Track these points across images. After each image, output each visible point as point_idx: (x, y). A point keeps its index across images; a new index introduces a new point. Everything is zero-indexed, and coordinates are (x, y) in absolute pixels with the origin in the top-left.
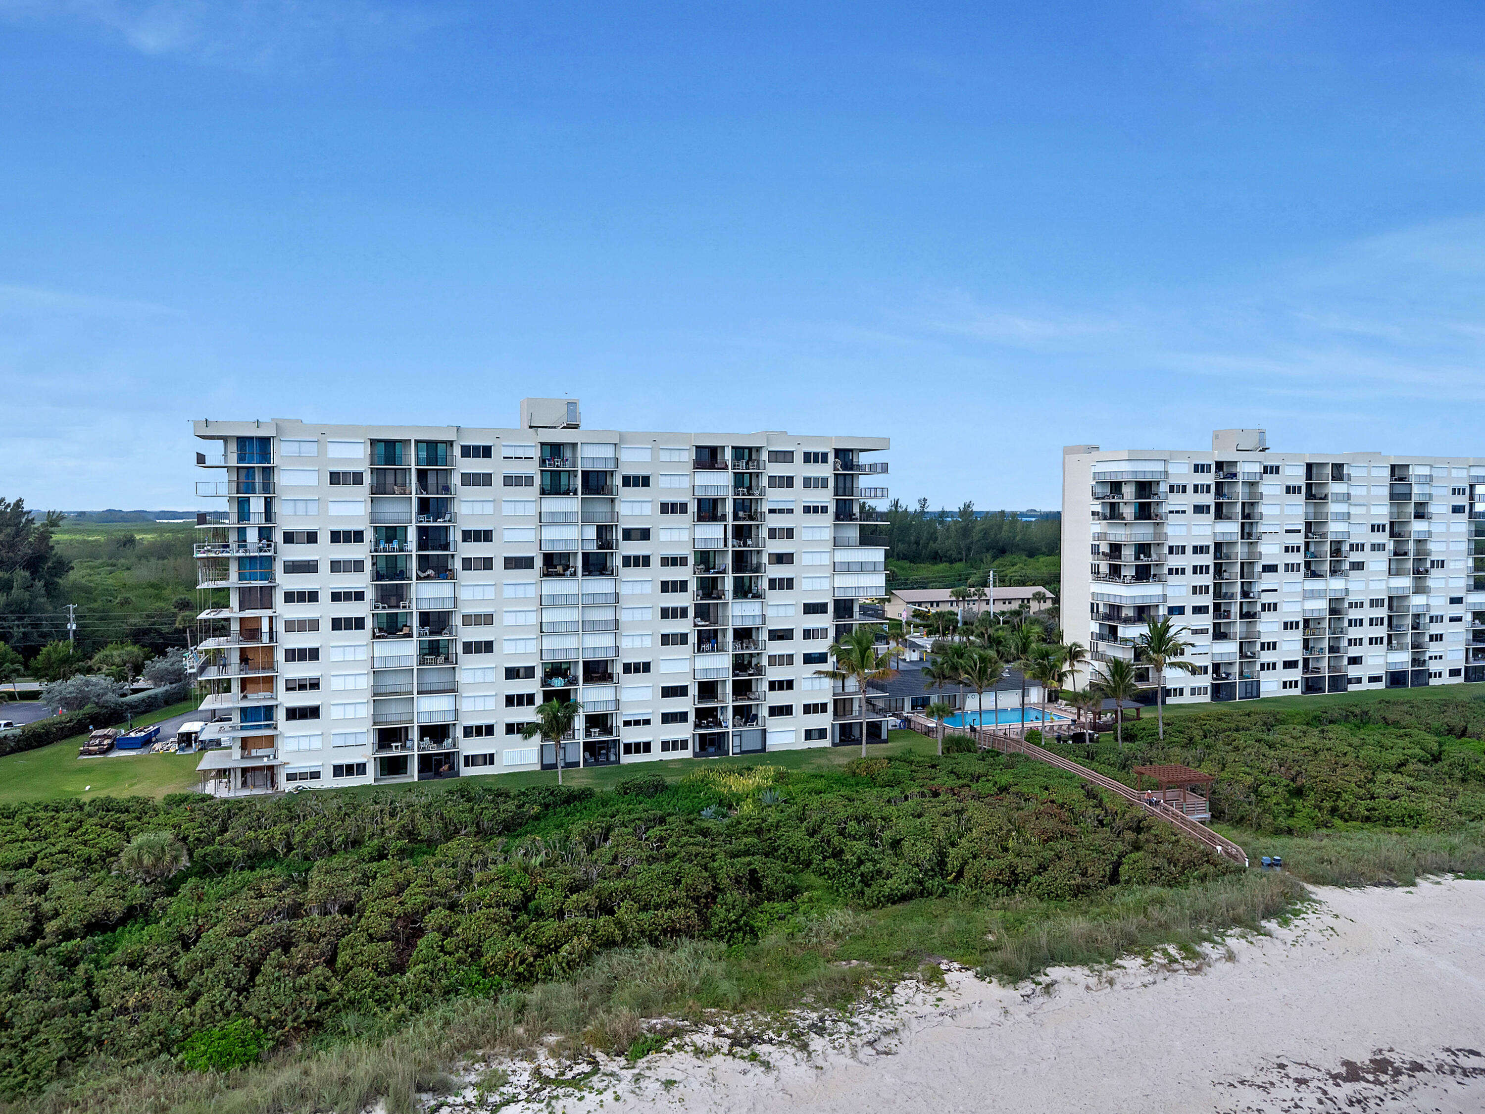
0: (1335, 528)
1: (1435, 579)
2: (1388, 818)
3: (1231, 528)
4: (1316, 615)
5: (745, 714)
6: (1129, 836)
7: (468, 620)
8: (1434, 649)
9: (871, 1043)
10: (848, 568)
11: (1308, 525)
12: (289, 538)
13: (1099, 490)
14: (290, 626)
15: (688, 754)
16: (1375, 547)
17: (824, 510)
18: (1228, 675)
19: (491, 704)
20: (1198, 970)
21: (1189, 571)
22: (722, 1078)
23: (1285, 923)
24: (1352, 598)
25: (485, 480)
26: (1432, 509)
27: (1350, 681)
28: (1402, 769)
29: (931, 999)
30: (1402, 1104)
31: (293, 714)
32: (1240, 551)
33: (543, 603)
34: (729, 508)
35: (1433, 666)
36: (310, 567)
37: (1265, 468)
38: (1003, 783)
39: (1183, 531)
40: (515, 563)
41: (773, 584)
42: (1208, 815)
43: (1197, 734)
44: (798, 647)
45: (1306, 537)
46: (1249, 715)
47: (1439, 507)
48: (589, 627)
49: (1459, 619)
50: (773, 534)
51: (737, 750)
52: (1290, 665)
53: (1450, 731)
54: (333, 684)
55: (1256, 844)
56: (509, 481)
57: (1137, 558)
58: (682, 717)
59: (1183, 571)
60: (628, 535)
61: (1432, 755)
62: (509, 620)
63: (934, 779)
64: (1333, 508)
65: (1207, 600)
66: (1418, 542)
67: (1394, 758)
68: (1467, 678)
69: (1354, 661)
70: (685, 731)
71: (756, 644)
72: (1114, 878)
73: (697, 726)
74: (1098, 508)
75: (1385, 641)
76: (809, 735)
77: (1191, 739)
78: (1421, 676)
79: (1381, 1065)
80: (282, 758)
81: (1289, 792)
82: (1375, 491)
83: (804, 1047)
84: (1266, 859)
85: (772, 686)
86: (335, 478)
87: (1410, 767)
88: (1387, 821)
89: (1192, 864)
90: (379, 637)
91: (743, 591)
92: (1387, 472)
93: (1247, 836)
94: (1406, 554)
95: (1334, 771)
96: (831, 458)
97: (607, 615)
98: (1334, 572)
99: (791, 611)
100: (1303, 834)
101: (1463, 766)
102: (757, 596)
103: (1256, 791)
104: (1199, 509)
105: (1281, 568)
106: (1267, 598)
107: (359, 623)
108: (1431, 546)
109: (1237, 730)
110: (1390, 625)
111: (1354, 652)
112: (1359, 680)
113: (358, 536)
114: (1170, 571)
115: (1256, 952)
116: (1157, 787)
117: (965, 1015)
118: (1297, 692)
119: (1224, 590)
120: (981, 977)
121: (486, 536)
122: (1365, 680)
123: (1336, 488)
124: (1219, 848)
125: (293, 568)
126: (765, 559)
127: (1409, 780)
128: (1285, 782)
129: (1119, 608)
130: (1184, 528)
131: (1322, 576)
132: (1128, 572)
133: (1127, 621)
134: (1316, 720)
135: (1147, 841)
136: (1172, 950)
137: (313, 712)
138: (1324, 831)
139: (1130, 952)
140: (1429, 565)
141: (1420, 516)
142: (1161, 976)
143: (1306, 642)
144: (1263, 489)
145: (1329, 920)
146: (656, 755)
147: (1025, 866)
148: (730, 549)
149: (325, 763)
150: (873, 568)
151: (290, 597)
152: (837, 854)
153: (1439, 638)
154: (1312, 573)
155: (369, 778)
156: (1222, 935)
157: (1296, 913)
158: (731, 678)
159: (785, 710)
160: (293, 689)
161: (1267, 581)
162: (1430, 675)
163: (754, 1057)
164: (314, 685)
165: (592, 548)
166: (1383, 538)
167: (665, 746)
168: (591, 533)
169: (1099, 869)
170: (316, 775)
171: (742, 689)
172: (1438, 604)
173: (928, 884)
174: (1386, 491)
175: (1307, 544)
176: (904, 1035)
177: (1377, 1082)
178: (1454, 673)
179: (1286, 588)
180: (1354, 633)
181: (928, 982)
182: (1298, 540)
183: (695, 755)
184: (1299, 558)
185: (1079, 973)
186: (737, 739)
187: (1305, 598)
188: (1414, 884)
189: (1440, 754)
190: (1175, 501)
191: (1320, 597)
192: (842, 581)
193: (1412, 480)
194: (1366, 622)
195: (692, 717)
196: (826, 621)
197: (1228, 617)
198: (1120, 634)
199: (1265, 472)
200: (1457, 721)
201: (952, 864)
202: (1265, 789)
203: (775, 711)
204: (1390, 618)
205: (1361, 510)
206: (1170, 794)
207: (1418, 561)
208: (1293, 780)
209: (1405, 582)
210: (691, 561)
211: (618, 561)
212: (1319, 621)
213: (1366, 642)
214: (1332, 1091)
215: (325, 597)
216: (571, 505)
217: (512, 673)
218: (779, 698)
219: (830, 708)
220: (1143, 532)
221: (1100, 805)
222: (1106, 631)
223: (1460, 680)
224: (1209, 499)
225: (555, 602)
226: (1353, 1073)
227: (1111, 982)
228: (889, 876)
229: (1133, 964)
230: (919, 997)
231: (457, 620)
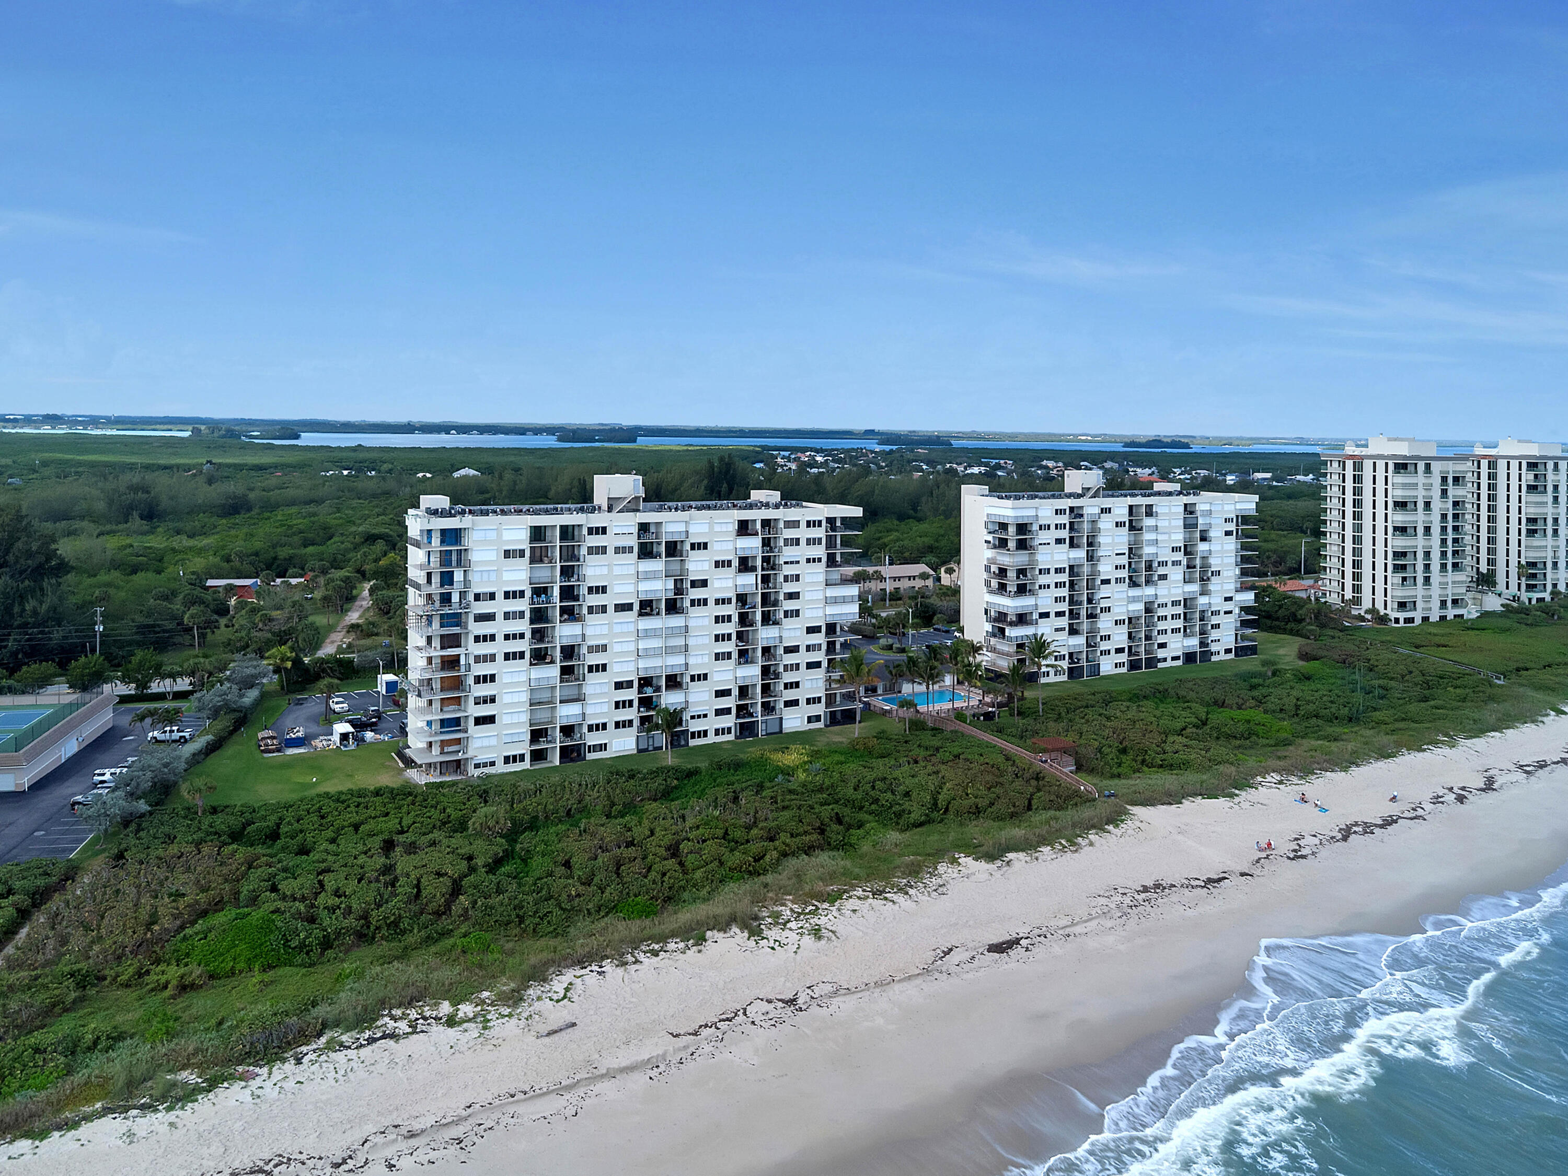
0: (1148, 550)
1: (1214, 584)
2: (1172, 765)
3: (1080, 554)
4: (1136, 614)
5: (768, 708)
6: (1034, 783)
7: (591, 649)
8: (1214, 634)
9: (935, 890)
10: (835, 601)
11: (1130, 549)
12: (477, 597)
13: (990, 526)
14: (477, 659)
15: (731, 737)
16: (1174, 563)
17: (820, 560)
18: (1079, 660)
19: (605, 708)
20: (1076, 851)
21: (1053, 586)
22: (876, 908)
23: (1117, 826)
24: (1160, 601)
25: (603, 550)
26: (1212, 534)
27: (1159, 661)
28: (1184, 732)
29: (956, 871)
30: (1165, 900)
31: (479, 721)
32: (1086, 570)
33: (640, 635)
34: (759, 562)
35: (1214, 647)
36: (490, 617)
37: (1102, 509)
38: (956, 753)
39: (1049, 558)
40: (622, 608)
41: (786, 614)
42: (1074, 768)
43: (1063, 711)
44: (803, 658)
45: (1130, 558)
46: (1094, 694)
47: (1216, 533)
48: (670, 651)
49: (1230, 612)
50: (786, 579)
51: (764, 733)
52: (1119, 651)
53: (1216, 703)
54: (505, 699)
55: (1101, 784)
56: (617, 550)
57: (1018, 577)
58: (727, 711)
59: (1049, 587)
60: (694, 584)
61: (1201, 721)
62: (617, 648)
63: (911, 751)
64: (1147, 536)
65: (1064, 607)
66: (1203, 558)
67: (1178, 725)
68: (1236, 655)
69: (1162, 646)
70: (729, 721)
71: (774, 656)
72: (1029, 808)
73: (738, 717)
74: (990, 538)
75: (1182, 630)
76: (810, 720)
77: (1060, 714)
78: (1206, 655)
79: (1157, 886)
80: (470, 754)
81: (1119, 751)
82: (1174, 523)
83: (907, 893)
84: (1107, 793)
85: (786, 686)
86: (507, 554)
87: (1188, 730)
88: (1171, 767)
89: (1069, 798)
90: (535, 664)
91: (767, 619)
92: (1182, 508)
93: (1096, 780)
94: (1194, 567)
95: (1144, 735)
96: (824, 523)
97: (681, 642)
98: (1148, 582)
99: (798, 633)
100: (1127, 778)
101: (1218, 729)
102: (776, 623)
103: (1100, 751)
104: (1059, 541)
105: (1113, 581)
106: (1104, 604)
107: (522, 655)
108: (1212, 561)
109: (1087, 707)
110: (1185, 618)
111: (1161, 639)
112: (1165, 660)
113: (522, 594)
114: (1040, 587)
115: (1103, 841)
116: (1045, 751)
117: (973, 877)
118: (1124, 670)
119: (1075, 599)
120: (976, 859)
121: (604, 589)
122: (1169, 659)
123: (1148, 522)
124: (1082, 788)
125: (480, 618)
126: (781, 597)
127: (1184, 740)
128: (1116, 745)
129: (1006, 615)
130: (1049, 556)
131: (1139, 586)
132: (1012, 588)
133: (1012, 624)
134: (1136, 697)
135: (1044, 786)
136: (1063, 842)
137: (490, 720)
138: (1138, 774)
139: (1044, 845)
140: (1210, 574)
141: (1204, 539)
142: (1059, 855)
143: (1130, 634)
144: (1101, 525)
145: (1138, 824)
146: (711, 739)
147: (983, 803)
148: (760, 591)
149: (497, 756)
150: (850, 600)
151: (477, 639)
152: (876, 801)
153: (1217, 626)
154: (1134, 584)
155: (526, 765)
156: (1087, 834)
157: (1122, 821)
158: (760, 682)
159: (795, 703)
160: (479, 703)
161: (1104, 591)
162: (1212, 654)
163: (886, 899)
164: (493, 700)
165: (671, 595)
166: (1180, 556)
167: (717, 732)
168: (671, 585)
169: (1022, 802)
170: (493, 764)
171: (766, 689)
172: (1215, 601)
173: (932, 815)
174: (1181, 523)
175: (1130, 563)
176: (948, 886)
177: (1155, 892)
178: (1228, 651)
179: (1116, 596)
180: (1161, 626)
181: (952, 864)
182: (1124, 560)
183: (736, 737)
184: (1124, 574)
185: (1021, 855)
186: (764, 725)
187: (1129, 602)
188: (1181, 803)
189: (1207, 719)
190: (1044, 536)
191: (1138, 601)
192: (831, 610)
193: (1198, 514)
194: (1169, 618)
195: (734, 711)
196: (820, 639)
197: (1078, 618)
198: (1007, 634)
199: (1102, 512)
200: (1218, 694)
201: (941, 803)
202: (1106, 750)
203: (788, 704)
204: (1185, 614)
205: (1165, 537)
206: (1053, 755)
207: (1203, 572)
208: (1121, 743)
209: (1194, 588)
210: (734, 600)
211: (687, 603)
212: (1138, 618)
213: (1169, 631)
214: (1137, 896)
215: (500, 638)
216: (657, 565)
217: (619, 686)
218: (790, 695)
219: (823, 700)
220: (1021, 558)
221: (1014, 764)
222: (996, 631)
223: (1231, 656)
224: (1065, 534)
225: (648, 634)
226: (1145, 889)
227: (1037, 859)
228: (910, 813)
229: (1046, 850)
230: (950, 870)
231: (584, 650)
